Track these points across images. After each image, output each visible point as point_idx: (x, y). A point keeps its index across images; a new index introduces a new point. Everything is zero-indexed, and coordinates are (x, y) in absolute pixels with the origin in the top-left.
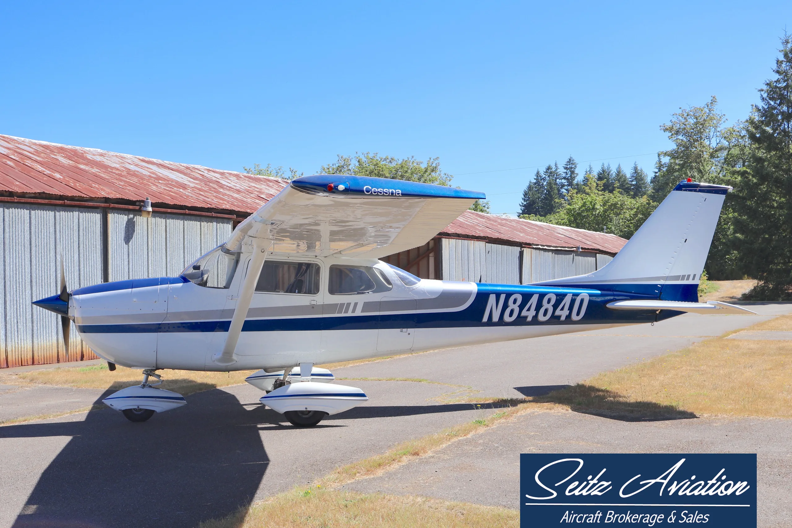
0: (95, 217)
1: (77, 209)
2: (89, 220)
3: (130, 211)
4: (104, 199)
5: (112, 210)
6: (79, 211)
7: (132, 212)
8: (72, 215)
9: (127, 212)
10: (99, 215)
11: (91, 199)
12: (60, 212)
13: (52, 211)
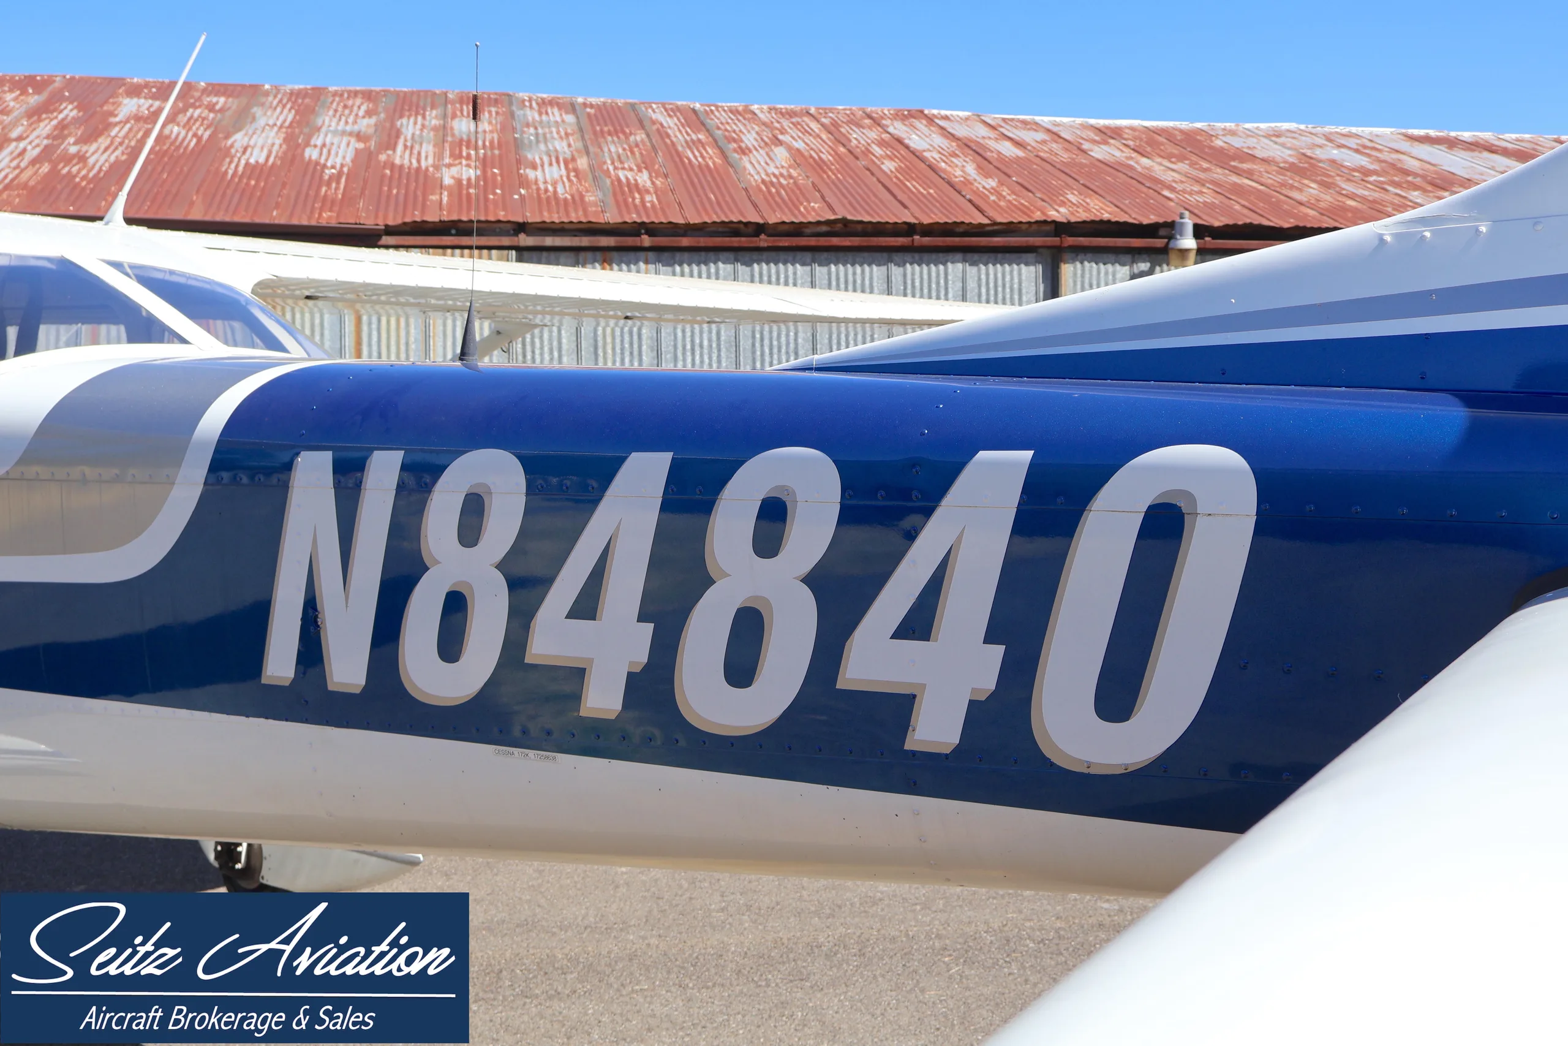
0: (1020, 274)
1: (959, 256)
2: (1000, 282)
3: (1139, 253)
4: (1053, 226)
5: (1073, 255)
6: (964, 261)
7: (1145, 256)
8: (942, 275)
9: (1128, 258)
10: (1032, 268)
11: (1010, 229)
12: (904, 265)
13: (879, 265)
